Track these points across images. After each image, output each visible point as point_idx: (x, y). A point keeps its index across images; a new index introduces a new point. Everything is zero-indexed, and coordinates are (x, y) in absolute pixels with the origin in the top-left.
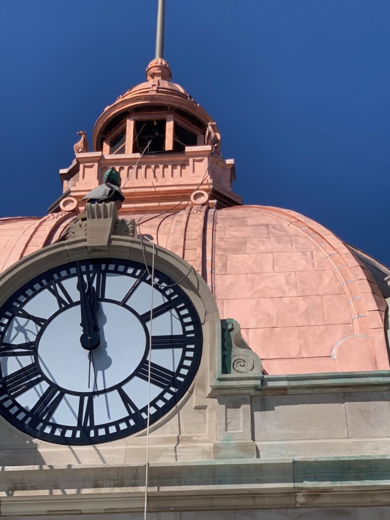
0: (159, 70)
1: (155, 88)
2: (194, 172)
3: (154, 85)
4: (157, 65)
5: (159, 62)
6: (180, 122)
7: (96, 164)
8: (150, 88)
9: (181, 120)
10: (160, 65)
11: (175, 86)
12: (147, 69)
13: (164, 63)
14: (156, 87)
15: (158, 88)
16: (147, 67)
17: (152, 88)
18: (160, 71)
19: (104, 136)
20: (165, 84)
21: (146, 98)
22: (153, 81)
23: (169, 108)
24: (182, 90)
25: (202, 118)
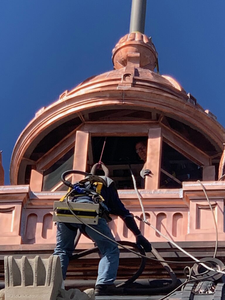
0: (136, 52)
1: (129, 80)
2: (198, 226)
3: (126, 75)
4: (133, 42)
5: (137, 39)
6: (172, 142)
7: (18, 207)
8: (120, 79)
9: (175, 137)
10: (138, 43)
11: (164, 79)
12: (114, 50)
13: (145, 41)
14: (131, 77)
15: (134, 80)
16: (114, 46)
17: (124, 79)
18: (138, 54)
19: (32, 162)
20: (147, 74)
21: (112, 95)
22: (126, 69)
23: (154, 115)
24: (177, 86)
25: (212, 136)
